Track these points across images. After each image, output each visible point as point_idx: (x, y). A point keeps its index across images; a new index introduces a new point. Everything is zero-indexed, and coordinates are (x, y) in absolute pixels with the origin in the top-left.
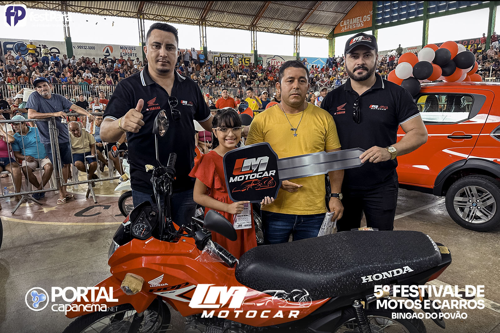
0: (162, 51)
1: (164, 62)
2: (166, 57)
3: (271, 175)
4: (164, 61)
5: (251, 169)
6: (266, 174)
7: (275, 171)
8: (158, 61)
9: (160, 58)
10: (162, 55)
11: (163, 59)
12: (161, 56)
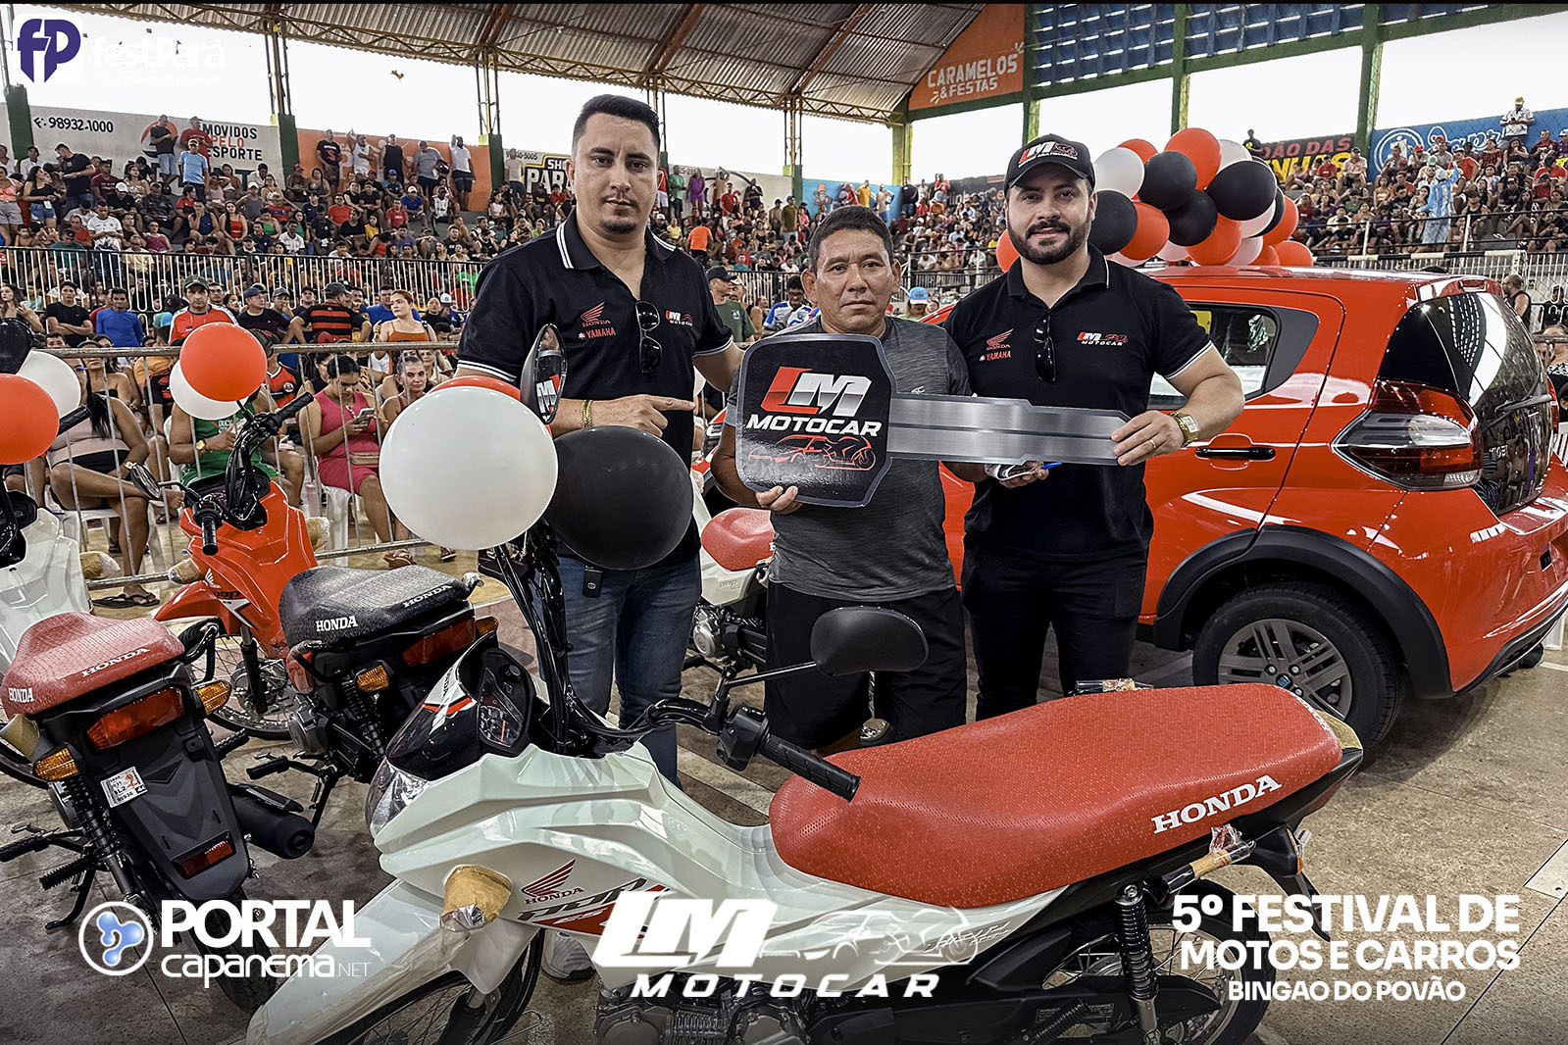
0: (618, 174)
1: (621, 203)
2: (628, 189)
3: (868, 434)
4: (621, 200)
5: (814, 403)
6: (853, 428)
7: (878, 425)
8: (604, 200)
9: (608, 192)
10: (618, 184)
11: (618, 197)
12: (613, 187)
